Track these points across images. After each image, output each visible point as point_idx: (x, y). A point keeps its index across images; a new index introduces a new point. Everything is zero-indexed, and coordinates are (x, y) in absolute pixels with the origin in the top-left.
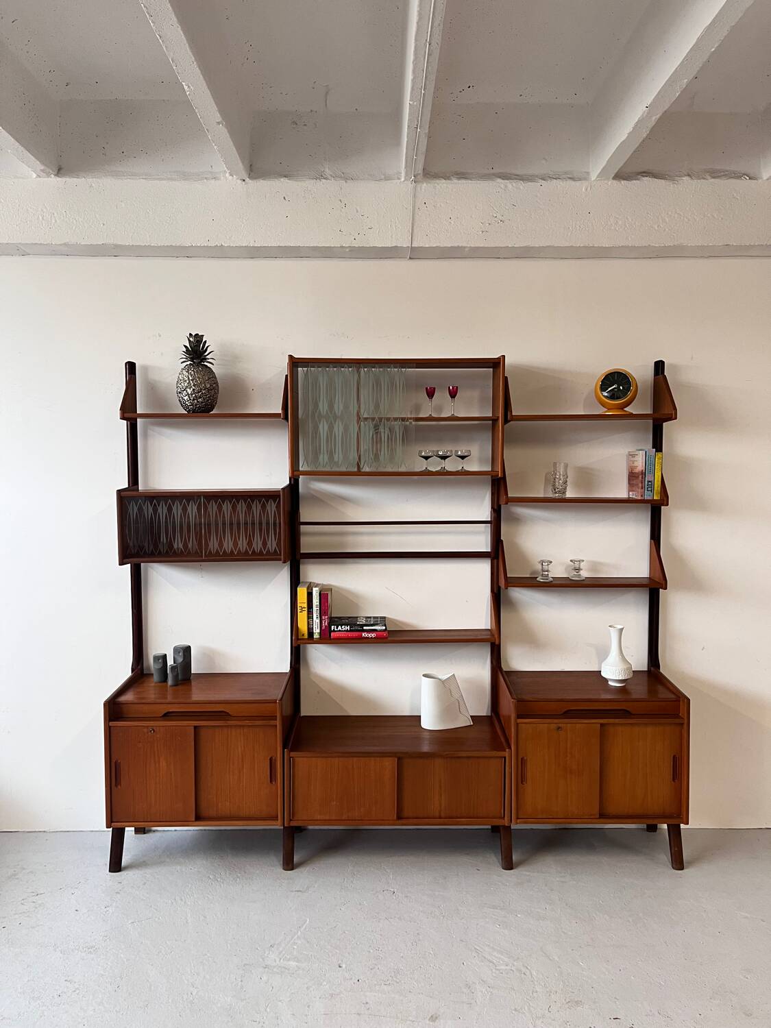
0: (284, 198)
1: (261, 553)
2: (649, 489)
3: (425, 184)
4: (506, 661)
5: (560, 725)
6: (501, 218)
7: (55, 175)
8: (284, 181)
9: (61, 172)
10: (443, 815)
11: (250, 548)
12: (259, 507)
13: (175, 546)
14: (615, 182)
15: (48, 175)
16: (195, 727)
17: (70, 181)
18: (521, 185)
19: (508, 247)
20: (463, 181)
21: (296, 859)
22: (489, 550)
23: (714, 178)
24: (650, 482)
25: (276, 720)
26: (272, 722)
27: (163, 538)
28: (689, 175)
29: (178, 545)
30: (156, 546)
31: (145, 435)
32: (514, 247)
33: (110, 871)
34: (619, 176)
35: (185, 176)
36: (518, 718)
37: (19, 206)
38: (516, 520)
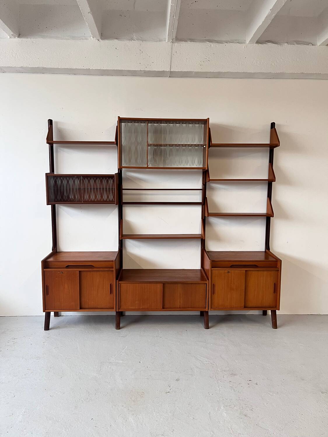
0: (116, 48)
1: (106, 201)
3: (176, 44)
4: (207, 247)
5: (229, 271)
6: (209, 59)
7: (18, 37)
8: (116, 41)
9: (20, 36)
10: (181, 307)
11: (102, 198)
12: (106, 181)
13: (70, 197)
14: (257, 45)
15: (15, 38)
16: (80, 271)
17: (24, 40)
18: (217, 45)
19: (211, 72)
20: (193, 43)
21: (121, 325)
22: (201, 202)
23: (297, 44)
25: (113, 268)
26: (111, 269)
27: (65, 194)
28: (287, 43)
29: (72, 197)
30: (62, 197)
31: (57, 151)
32: (213, 72)
33: (44, 330)
34: (258, 42)
35: (73, 38)
36: (212, 268)
37: (2, 50)
38: (212, 189)
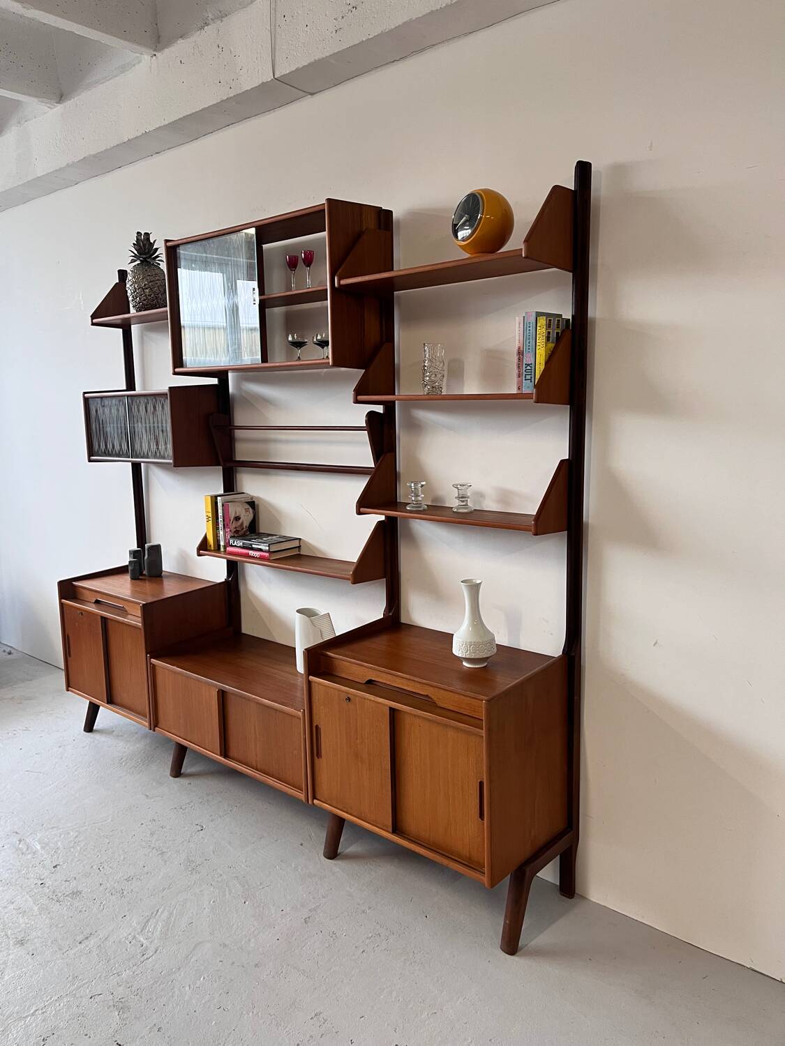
0: (181, 61)
2: (528, 377)
5: (349, 695)
8: (180, 41)
13: (116, 447)
15: (56, 105)
16: (102, 617)
24: (528, 365)
33: (84, 730)
35: (123, 69)
36: (311, 674)
